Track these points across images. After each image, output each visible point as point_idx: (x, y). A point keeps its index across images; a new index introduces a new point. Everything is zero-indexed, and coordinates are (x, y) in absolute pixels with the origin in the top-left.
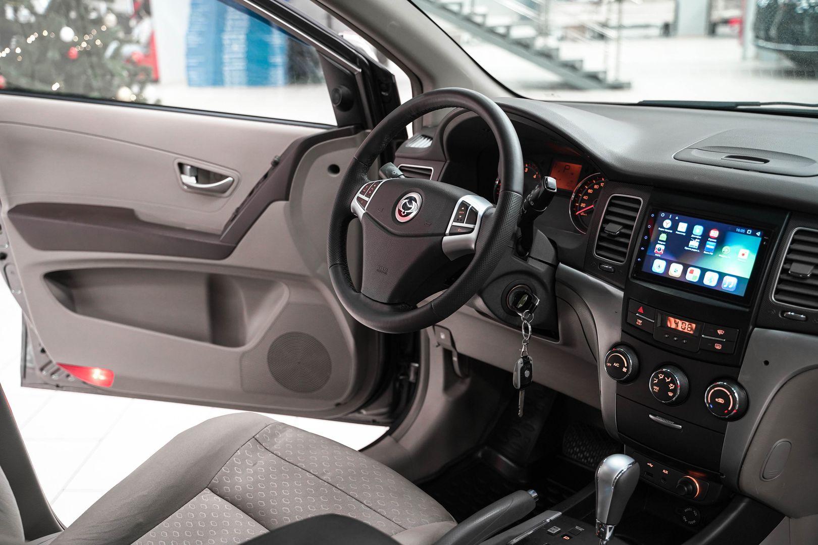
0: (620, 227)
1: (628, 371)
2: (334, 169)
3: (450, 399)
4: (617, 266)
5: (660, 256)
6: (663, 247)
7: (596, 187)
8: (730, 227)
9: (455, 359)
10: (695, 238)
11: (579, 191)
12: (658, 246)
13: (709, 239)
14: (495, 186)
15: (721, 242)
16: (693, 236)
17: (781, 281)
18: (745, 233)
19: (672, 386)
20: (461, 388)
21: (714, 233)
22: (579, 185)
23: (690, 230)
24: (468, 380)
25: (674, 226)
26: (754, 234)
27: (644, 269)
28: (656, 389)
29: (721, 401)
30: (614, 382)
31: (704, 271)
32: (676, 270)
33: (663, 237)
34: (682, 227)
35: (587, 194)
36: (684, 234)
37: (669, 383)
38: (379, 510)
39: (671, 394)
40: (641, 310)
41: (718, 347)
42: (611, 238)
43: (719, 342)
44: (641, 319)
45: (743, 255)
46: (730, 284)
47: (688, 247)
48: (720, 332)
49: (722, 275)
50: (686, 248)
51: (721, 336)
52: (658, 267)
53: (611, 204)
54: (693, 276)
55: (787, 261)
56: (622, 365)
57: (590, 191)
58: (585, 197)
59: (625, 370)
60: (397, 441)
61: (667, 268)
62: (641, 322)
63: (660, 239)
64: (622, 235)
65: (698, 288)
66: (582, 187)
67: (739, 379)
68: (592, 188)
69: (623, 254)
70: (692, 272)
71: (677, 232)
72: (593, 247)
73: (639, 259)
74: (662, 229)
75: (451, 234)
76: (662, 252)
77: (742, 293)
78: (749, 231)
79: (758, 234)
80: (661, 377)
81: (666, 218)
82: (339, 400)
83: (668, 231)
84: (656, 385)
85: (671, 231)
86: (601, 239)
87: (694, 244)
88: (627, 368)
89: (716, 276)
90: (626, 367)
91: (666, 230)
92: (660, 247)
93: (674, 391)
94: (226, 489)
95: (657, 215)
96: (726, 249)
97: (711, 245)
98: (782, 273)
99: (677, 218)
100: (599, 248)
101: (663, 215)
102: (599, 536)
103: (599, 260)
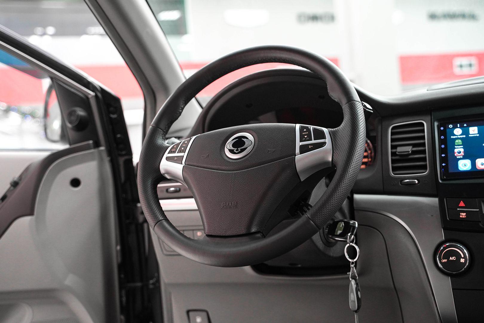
0: (411, 147)
1: (466, 261)
2: (75, 183)
4: (422, 177)
5: (462, 157)
6: (462, 150)
12: (456, 150)
23: (481, 131)
25: (466, 132)
27: (451, 170)
32: (482, 164)
33: (459, 142)
34: (473, 130)
36: (478, 135)
40: (462, 204)
42: (404, 158)
44: (463, 212)
52: (464, 165)
53: (392, 134)
56: (459, 257)
59: (462, 260)
61: (474, 164)
62: (465, 214)
63: (456, 144)
64: (414, 152)
69: (424, 167)
71: (470, 136)
72: (388, 171)
73: (443, 164)
74: (454, 137)
76: (462, 154)
81: (455, 127)
83: (461, 136)
85: (464, 136)
86: (393, 161)
88: (465, 257)
90: (463, 258)
91: (459, 137)
92: (459, 150)
95: (446, 127)
99: (465, 125)
100: (396, 169)
101: (451, 126)
103: (399, 178)
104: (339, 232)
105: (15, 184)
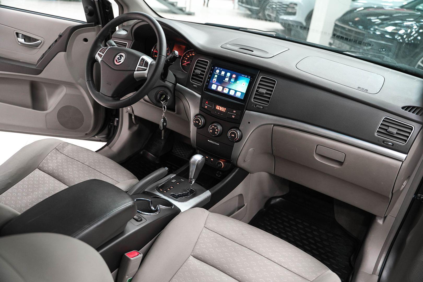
0: (200, 71)
1: (201, 124)
2: (86, 40)
3: (131, 132)
4: (199, 86)
5: (214, 83)
6: (216, 80)
7: (190, 55)
8: (240, 74)
9: (133, 117)
10: (227, 77)
11: (184, 56)
12: (214, 79)
13: (232, 78)
14: (152, 52)
15: (236, 79)
16: (226, 76)
17: (256, 94)
18: (245, 77)
19: (217, 130)
20: (135, 128)
21: (234, 76)
22: (184, 54)
23: (226, 74)
24: (138, 125)
25: (220, 73)
26: (247, 77)
27: (209, 87)
28: (211, 131)
29: (233, 135)
30: (196, 128)
31: (230, 89)
32: (220, 89)
33: (216, 76)
34: (223, 73)
35: (187, 57)
36: (224, 76)
37: (216, 129)
38: (108, 176)
39: (216, 133)
40: (207, 102)
41: (233, 117)
42: (197, 75)
43: (234, 115)
44: (207, 106)
45: (244, 84)
46: (238, 95)
47: (225, 80)
48: (234, 111)
49: (236, 91)
50: (224, 81)
51: (234, 113)
52: (214, 87)
53: (197, 62)
54: (226, 91)
55: (258, 88)
56: (199, 122)
57: (188, 56)
58: (186, 59)
59: (200, 124)
60: (110, 148)
61: (217, 88)
62: (207, 107)
64: (201, 74)
65: (227, 95)
66: (185, 54)
67: (240, 128)
68: (189, 55)
69: (201, 82)
70: (225, 90)
71: (221, 75)
72: (190, 78)
73: (207, 84)
74: (215, 73)
75: (137, 71)
76: (215, 81)
77: (242, 98)
78: (246, 76)
79: (249, 77)
80: (213, 127)
81: (217, 69)
82: (87, 132)
84: (211, 129)
85: (219, 74)
86: (193, 75)
87: (227, 79)
88: (201, 123)
89: (234, 92)
91: (217, 74)
92: (215, 80)
93: (217, 132)
94: (46, 169)
95: (214, 68)
96: (238, 82)
97: (233, 80)
98: (256, 92)
99: (221, 69)
100: (192, 78)
101: (216, 68)
102: (190, 183)
103: (192, 83)
104: (162, 99)
105: (60, 36)
